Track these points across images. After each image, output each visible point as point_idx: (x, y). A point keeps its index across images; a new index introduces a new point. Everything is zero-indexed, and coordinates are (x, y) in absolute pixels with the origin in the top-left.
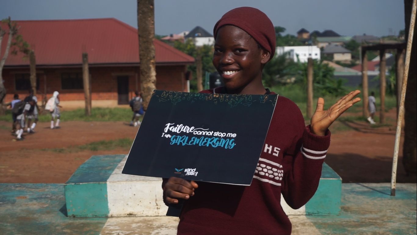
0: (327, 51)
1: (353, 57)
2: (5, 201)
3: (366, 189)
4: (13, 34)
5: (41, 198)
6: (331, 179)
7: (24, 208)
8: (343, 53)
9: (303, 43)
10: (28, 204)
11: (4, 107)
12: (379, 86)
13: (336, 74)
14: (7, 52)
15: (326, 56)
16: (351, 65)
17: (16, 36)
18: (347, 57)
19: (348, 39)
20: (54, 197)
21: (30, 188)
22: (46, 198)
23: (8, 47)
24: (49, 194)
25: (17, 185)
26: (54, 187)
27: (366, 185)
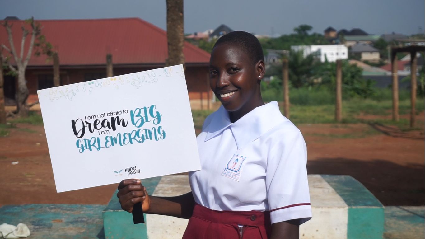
0: (355, 50)
1: (381, 56)
2: (41, 225)
3: (406, 213)
4: (37, 34)
5: (77, 222)
6: (374, 207)
7: (61, 233)
8: (371, 52)
9: (330, 42)
10: (64, 229)
11: (26, 108)
12: (410, 87)
13: (364, 74)
14: (30, 52)
15: (354, 55)
16: (380, 65)
17: (39, 36)
18: (376, 56)
19: (376, 37)
20: (90, 221)
21: (65, 210)
22: (82, 221)
23: (31, 48)
24: (85, 217)
25: (52, 206)
26: (89, 209)
27: (406, 208)
